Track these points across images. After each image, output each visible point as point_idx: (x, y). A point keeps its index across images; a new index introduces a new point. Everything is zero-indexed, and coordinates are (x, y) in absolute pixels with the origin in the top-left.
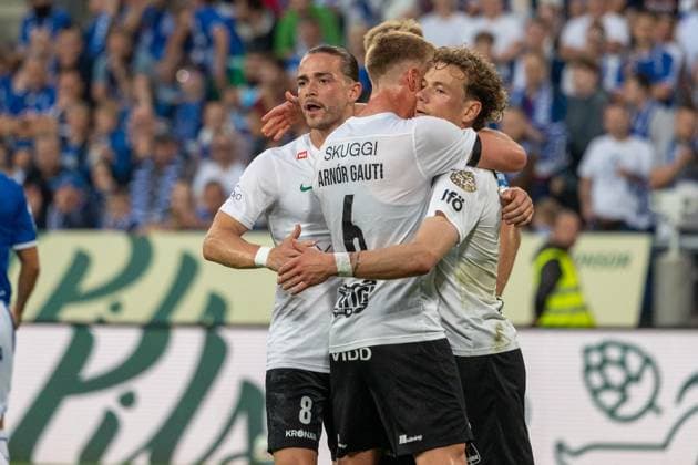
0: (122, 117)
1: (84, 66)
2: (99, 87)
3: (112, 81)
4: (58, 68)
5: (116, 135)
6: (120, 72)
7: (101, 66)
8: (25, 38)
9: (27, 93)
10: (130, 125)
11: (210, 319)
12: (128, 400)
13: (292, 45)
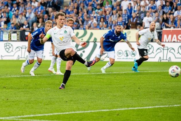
0: (83, 14)
1: (78, 8)
2: (80, 10)
3: (82, 10)
4: (74, 8)
5: (82, 17)
6: (83, 9)
7: (80, 8)
8: (70, 4)
9: (70, 11)
10: (84, 15)
11: (94, 41)
12: (84, 52)
13: (105, 5)
